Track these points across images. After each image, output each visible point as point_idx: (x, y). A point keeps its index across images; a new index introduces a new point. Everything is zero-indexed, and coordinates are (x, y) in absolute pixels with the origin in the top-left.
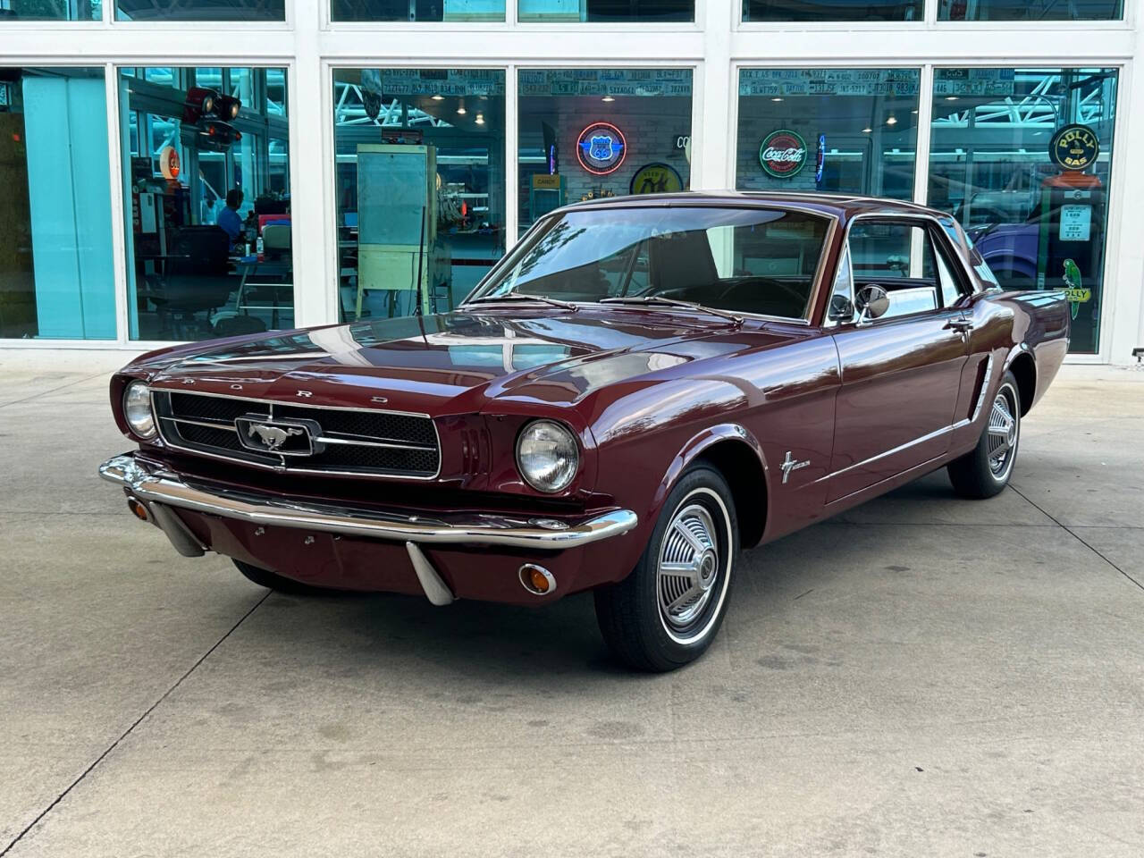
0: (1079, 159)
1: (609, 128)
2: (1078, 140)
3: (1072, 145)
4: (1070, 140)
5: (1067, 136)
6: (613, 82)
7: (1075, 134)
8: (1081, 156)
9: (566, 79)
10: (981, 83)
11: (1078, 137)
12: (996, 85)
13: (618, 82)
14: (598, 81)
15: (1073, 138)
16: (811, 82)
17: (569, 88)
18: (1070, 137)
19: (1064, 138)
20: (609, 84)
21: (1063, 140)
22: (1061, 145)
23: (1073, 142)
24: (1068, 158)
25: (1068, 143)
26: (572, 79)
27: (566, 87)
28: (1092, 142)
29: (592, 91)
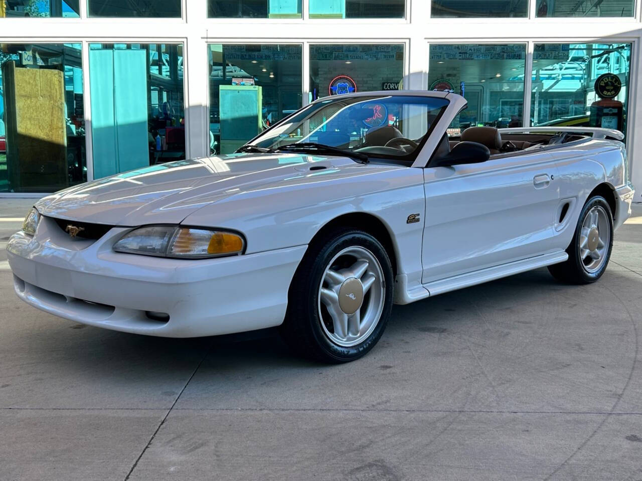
0: (611, 92)
1: (347, 79)
2: (610, 82)
3: (607, 84)
4: (606, 82)
5: (604, 80)
6: (352, 53)
7: (608, 79)
8: (612, 90)
9: (326, 51)
10: (551, 53)
11: (610, 80)
12: (560, 54)
13: (355, 53)
14: (344, 52)
15: (607, 80)
16: (460, 53)
17: (328, 56)
18: (606, 80)
19: (602, 80)
20: (350, 54)
21: (602, 82)
22: (601, 84)
23: (607, 82)
24: (605, 91)
25: (605, 83)
26: (329, 52)
27: (326, 55)
28: (617, 82)
29: (340, 58)
